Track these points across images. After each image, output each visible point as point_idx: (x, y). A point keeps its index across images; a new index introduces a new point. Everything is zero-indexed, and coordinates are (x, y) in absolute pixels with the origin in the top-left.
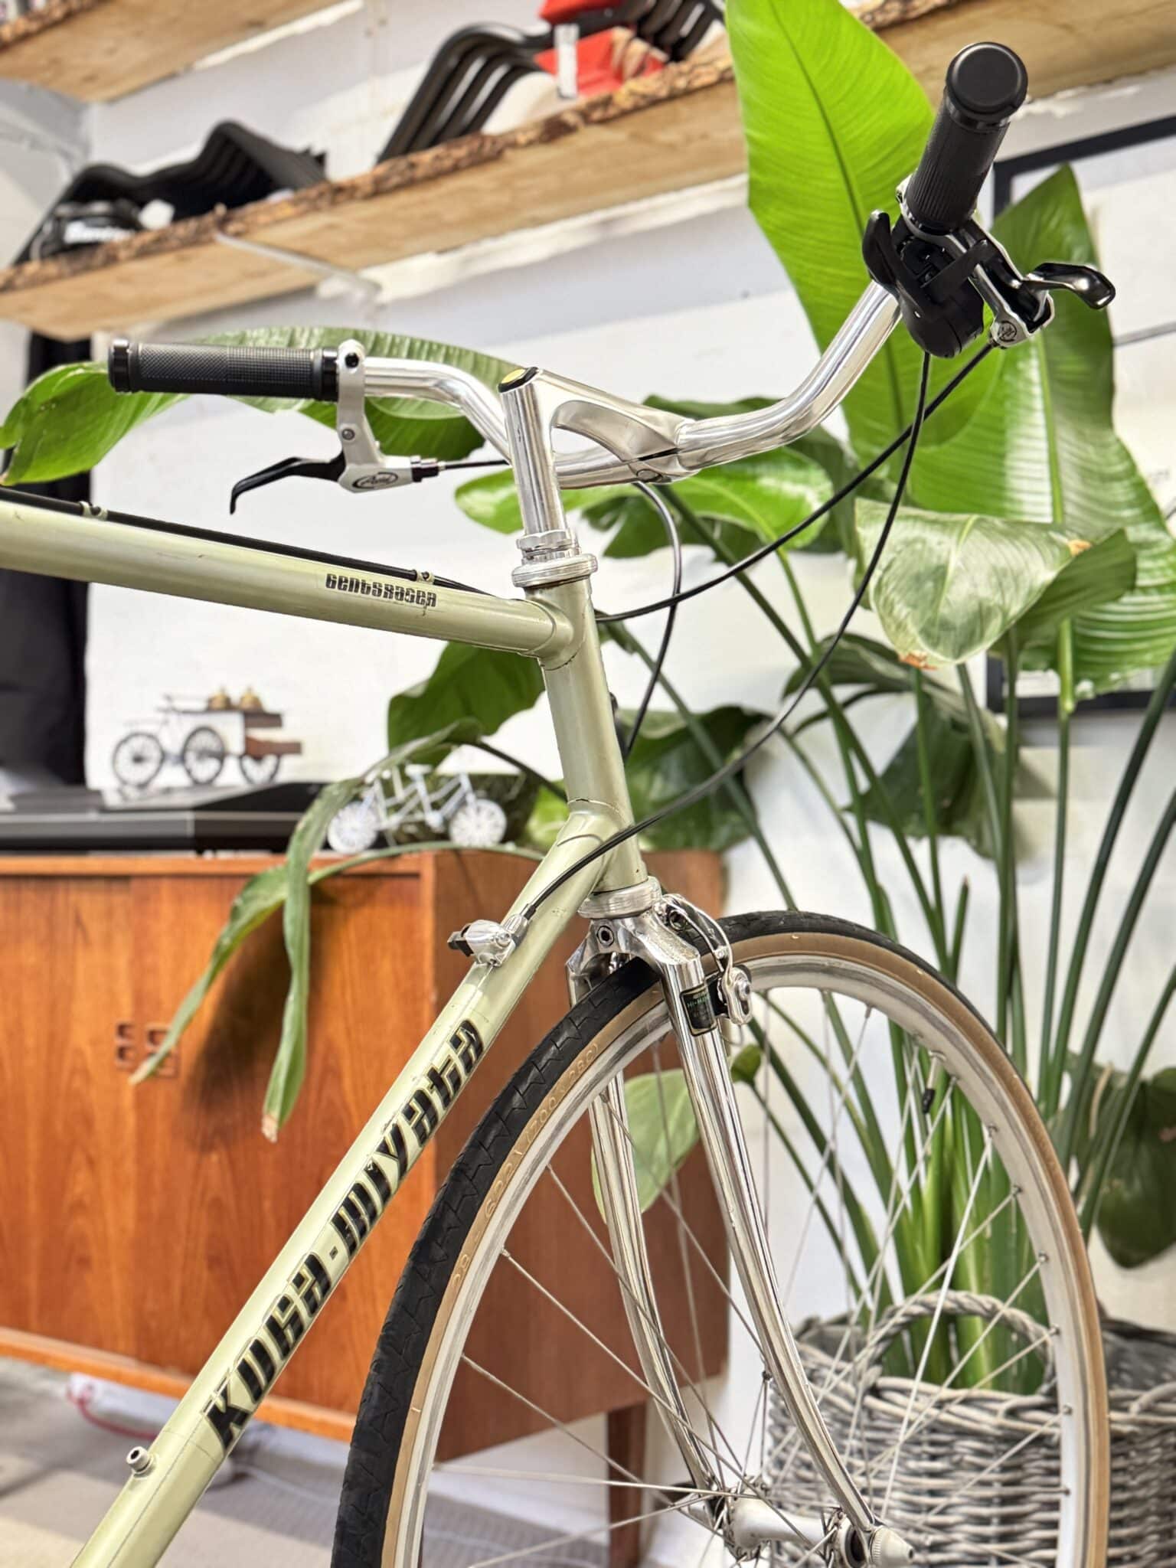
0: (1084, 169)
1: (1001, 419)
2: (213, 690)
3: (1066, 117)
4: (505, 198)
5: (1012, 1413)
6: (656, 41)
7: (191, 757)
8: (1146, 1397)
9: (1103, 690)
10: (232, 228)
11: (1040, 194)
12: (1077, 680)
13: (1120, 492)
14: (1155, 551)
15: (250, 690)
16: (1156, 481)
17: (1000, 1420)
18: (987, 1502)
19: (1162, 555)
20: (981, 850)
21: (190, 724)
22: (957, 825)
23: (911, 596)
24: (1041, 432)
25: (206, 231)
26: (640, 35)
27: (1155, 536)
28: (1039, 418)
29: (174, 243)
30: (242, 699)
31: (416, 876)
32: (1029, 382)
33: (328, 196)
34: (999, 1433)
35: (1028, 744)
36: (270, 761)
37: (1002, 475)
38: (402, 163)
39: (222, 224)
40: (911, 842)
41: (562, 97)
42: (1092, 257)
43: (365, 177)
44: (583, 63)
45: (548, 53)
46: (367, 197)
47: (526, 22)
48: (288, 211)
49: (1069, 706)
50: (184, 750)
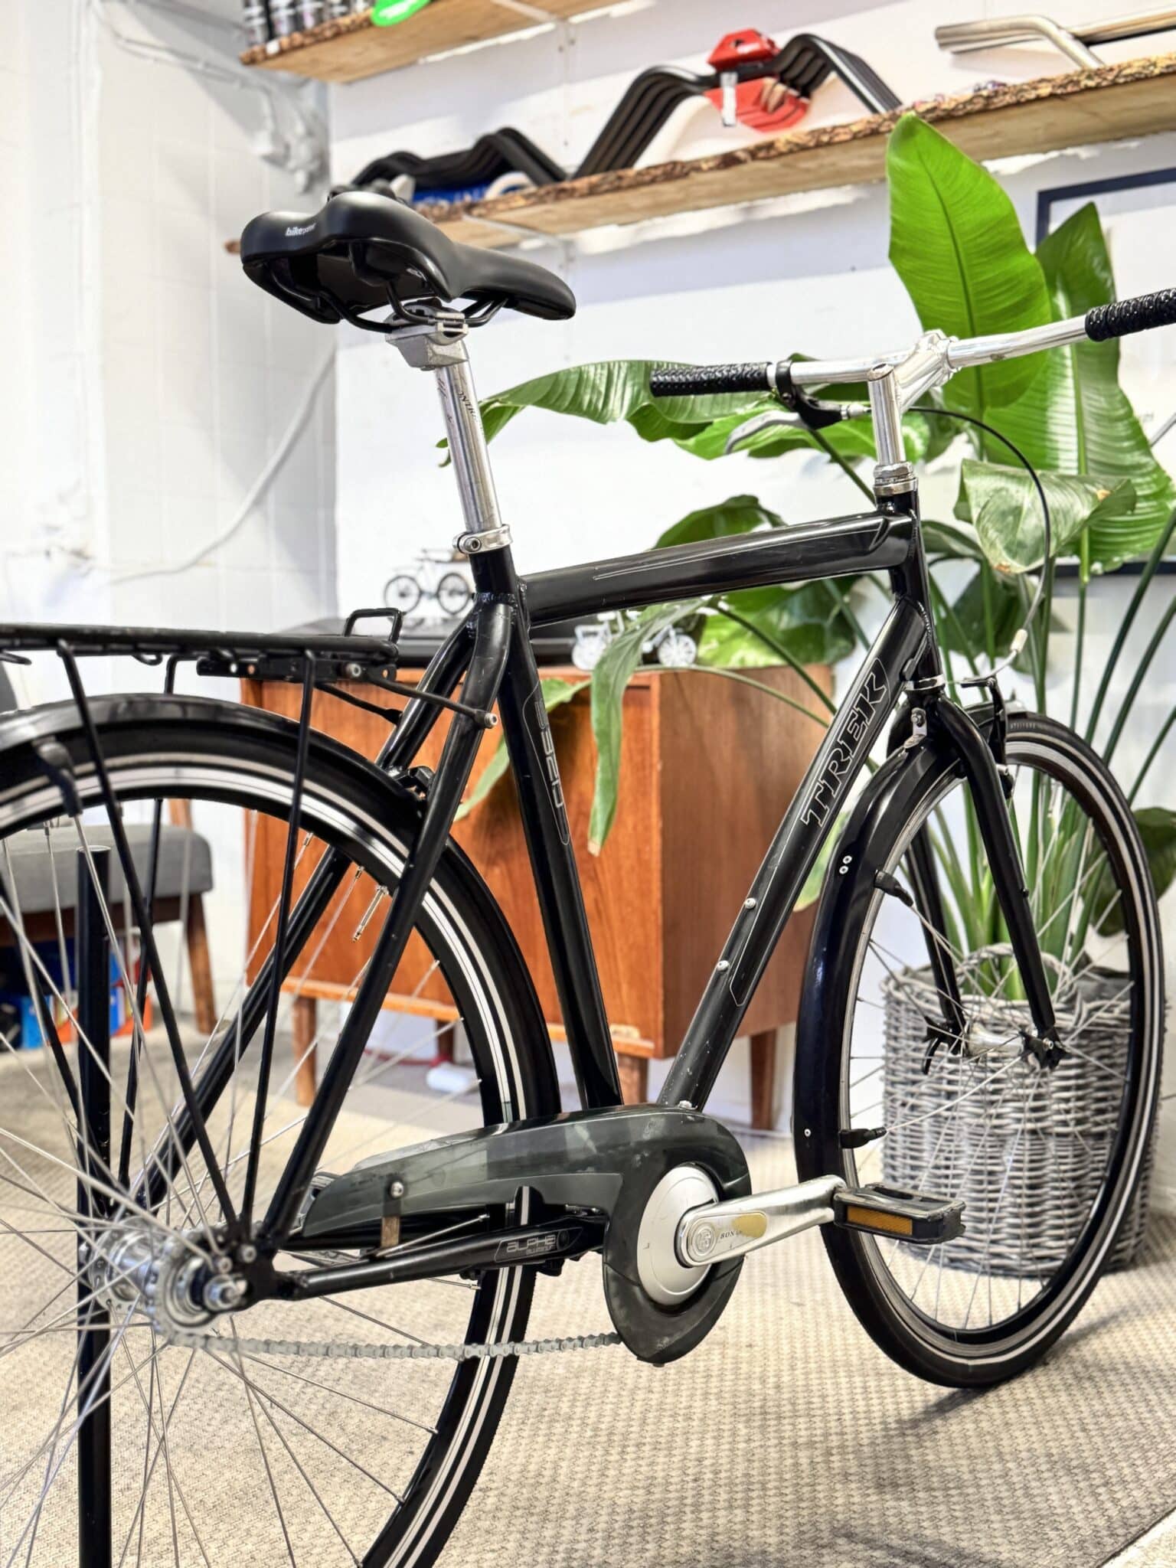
0: (1103, 202)
1: (1044, 384)
3: (1089, 160)
4: (681, 196)
6: (792, 84)
7: (444, 594)
9: (1109, 568)
10: (476, 210)
12: (1091, 562)
13: (1121, 429)
14: (1144, 471)
16: (1145, 420)
19: (1149, 474)
21: (441, 570)
23: (999, 526)
24: (1071, 392)
25: (456, 211)
26: (782, 81)
27: (1144, 460)
28: (1069, 382)
31: (647, 688)
32: (1063, 357)
33: (552, 195)
37: (1045, 423)
41: (724, 124)
42: (1106, 265)
43: (582, 183)
44: (740, 99)
45: (715, 91)
46: (583, 196)
47: (696, 65)
48: (521, 202)
49: (1086, 579)
50: (440, 588)
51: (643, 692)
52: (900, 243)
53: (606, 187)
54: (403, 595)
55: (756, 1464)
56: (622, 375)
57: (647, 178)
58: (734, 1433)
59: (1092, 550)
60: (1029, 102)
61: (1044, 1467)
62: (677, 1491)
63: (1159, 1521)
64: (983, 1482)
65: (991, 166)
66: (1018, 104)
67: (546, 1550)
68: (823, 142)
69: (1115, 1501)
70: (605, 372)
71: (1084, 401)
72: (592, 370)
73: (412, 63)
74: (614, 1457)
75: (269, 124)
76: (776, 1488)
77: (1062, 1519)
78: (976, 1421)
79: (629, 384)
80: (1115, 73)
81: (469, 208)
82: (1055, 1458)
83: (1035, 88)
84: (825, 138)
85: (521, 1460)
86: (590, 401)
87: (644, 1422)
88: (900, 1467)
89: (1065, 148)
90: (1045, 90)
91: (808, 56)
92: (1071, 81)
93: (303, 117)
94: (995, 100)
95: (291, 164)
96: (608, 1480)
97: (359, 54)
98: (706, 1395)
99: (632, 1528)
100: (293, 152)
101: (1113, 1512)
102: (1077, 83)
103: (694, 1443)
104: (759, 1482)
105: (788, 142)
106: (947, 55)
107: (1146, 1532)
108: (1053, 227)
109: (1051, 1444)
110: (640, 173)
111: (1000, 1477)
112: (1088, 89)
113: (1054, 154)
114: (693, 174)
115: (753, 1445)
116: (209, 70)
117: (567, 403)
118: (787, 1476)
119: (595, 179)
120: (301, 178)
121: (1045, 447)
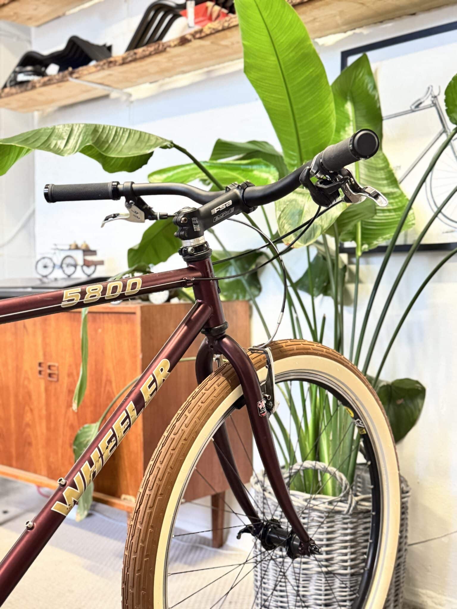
0: (371, 55)
2: (72, 242)
3: (368, 35)
4: (170, 64)
5: (330, 503)
6: (223, 6)
7: (64, 266)
9: (371, 248)
10: (75, 75)
11: (357, 63)
12: (362, 245)
13: (382, 174)
14: (395, 196)
15: (85, 242)
16: (396, 170)
17: (326, 505)
18: (322, 533)
19: (397, 197)
21: (64, 254)
22: (329, 291)
25: (66, 77)
26: (217, 4)
27: (395, 190)
29: (55, 81)
30: (82, 245)
31: (133, 313)
33: (107, 65)
34: (326, 510)
36: (92, 268)
38: (132, 52)
39: (71, 74)
40: (315, 297)
41: (190, 27)
42: (375, 87)
44: (197, 15)
45: (183, 11)
48: (94, 70)
49: (360, 253)
50: (62, 263)
51: (133, 316)
53: (130, 59)
54: (45, 267)
57: (148, 53)
59: (363, 238)
70: (70, 129)
72: (62, 127)
79: (82, 135)
86: (57, 144)
89: (356, 29)
110: (144, 50)
113: (350, 33)
114: (168, 49)
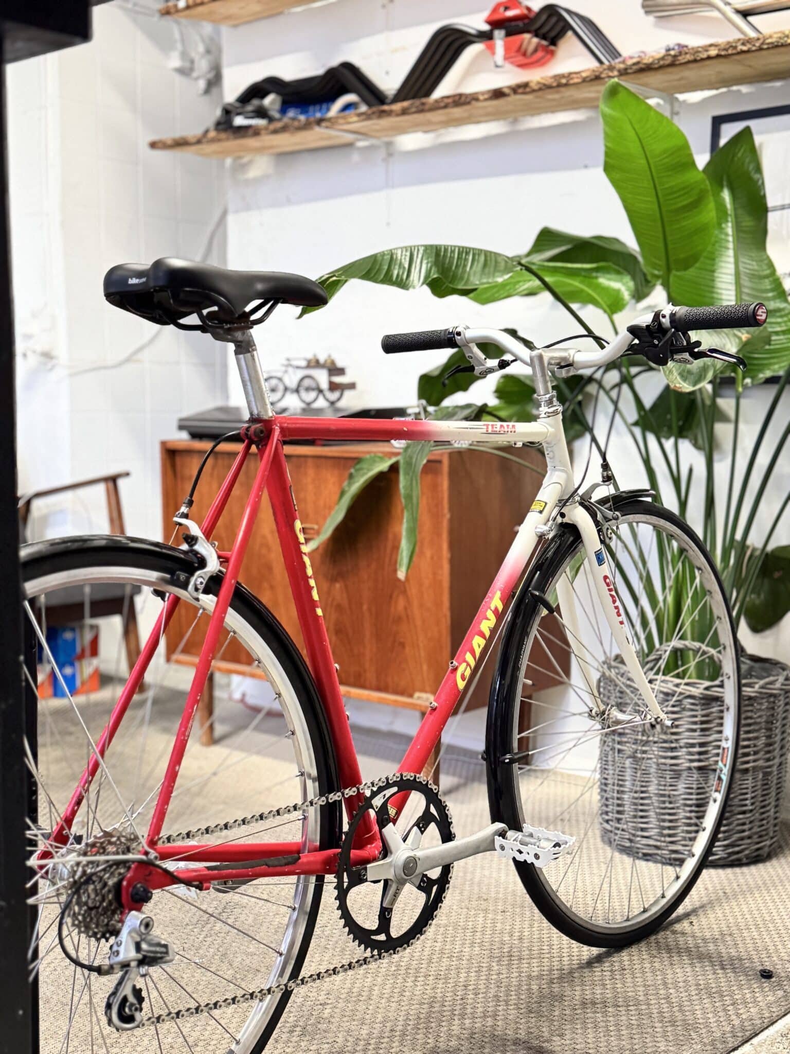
1: (713, 253)
2: (310, 356)
4: (466, 115)
5: (707, 689)
6: (544, 37)
7: (302, 390)
8: (762, 682)
9: (756, 382)
10: (324, 123)
12: (744, 378)
13: (767, 284)
14: (783, 313)
15: (329, 356)
16: (784, 278)
17: (701, 691)
18: (695, 723)
20: (696, 445)
21: (301, 374)
22: (685, 433)
24: (732, 260)
25: (309, 123)
26: (537, 35)
27: (783, 305)
28: (731, 253)
30: (326, 361)
31: (440, 462)
32: (727, 235)
34: (701, 696)
35: (720, 396)
36: (338, 393)
37: (713, 280)
40: (663, 441)
41: (496, 65)
42: (759, 169)
43: (397, 107)
44: (507, 49)
45: (489, 42)
46: (398, 115)
47: (476, 22)
48: (355, 119)
49: (740, 389)
50: (299, 385)
51: (438, 465)
52: (610, 161)
53: (413, 110)
54: (273, 390)
55: (503, 989)
56: (420, 256)
57: (442, 104)
58: (490, 969)
60: (702, 60)
61: (693, 993)
62: (450, 1006)
63: (767, 1028)
64: (652, 1002)
65: (681, 97)
66: (695, 61)
67: (362, 1043)
68: (561, 83)
69: (738, 1015)
70: (408, 254)
71: (741, 265)
72: (399, 252)
73: (280, 13)
74: (410, 984)
75: (179, 46)
76: (515, 1004)
77: (702, 1027)
78: (651, 962)
79: (425, 262)
80: (761, 41)
81: (319, 122)
82: (702, 987)
83: (707, 51)
84: (564, 81)
85: (348, 985)
86: (398, 275)
87: (430, 961)
88: (598, 992)
89: (732, 85)
90: (713, 52)
91: (554, 19)
92: (731, 46)
93: (203, 41)
94: (680, 58)
95: (195, 74)
96: (405, 999)
97: (242, 8)
98: (472, 944)
99: (419, 1029)
100: (196, 65)
101: (736, 1022)
102: (735, 48)
103: (463, 975)
104: (505, 1001)
105: (539, 83)
106: (651, 19)
107: (757, 1035)
108: (723, 142)
109: (700, 977)
110: (436, 101)
111: (664, 998)
112: (743, 52)
113: (724, 90)
114: (474, 103)
115: (501, 976)
116: (137, 8)
117: (382, 276)
118: (523, 997)
119: (406, 104)
120: (202, 84)
121: (713, 298)
